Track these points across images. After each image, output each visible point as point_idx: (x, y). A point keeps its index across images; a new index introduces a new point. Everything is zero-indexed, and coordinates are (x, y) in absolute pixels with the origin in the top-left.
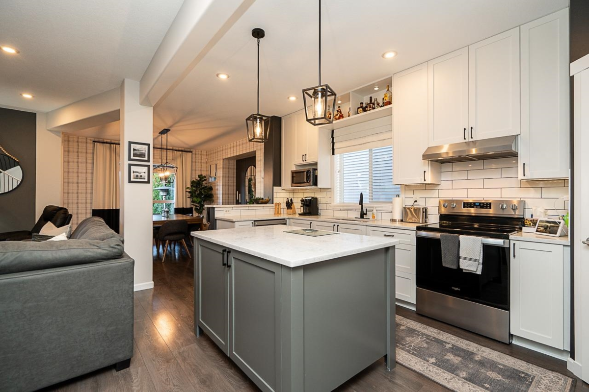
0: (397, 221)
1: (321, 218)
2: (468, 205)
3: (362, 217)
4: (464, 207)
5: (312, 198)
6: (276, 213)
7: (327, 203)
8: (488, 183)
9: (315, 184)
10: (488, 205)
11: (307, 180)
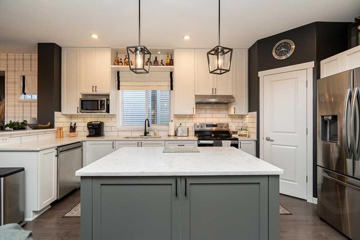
0: (172, 136)
1: (105, 138)
2: (208, 126)
3: (145, 134)
4: (206, 127)
5: (100, 122)
6: (59, 136)
7: (111, 126)
8: (214, 115)
9: (108, 111)
10: (215, 126)
11: (101, 108)
